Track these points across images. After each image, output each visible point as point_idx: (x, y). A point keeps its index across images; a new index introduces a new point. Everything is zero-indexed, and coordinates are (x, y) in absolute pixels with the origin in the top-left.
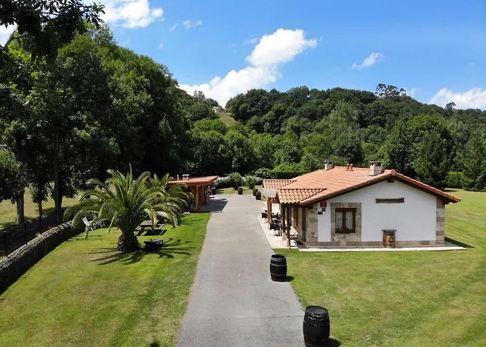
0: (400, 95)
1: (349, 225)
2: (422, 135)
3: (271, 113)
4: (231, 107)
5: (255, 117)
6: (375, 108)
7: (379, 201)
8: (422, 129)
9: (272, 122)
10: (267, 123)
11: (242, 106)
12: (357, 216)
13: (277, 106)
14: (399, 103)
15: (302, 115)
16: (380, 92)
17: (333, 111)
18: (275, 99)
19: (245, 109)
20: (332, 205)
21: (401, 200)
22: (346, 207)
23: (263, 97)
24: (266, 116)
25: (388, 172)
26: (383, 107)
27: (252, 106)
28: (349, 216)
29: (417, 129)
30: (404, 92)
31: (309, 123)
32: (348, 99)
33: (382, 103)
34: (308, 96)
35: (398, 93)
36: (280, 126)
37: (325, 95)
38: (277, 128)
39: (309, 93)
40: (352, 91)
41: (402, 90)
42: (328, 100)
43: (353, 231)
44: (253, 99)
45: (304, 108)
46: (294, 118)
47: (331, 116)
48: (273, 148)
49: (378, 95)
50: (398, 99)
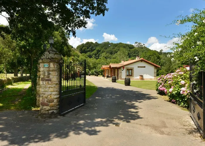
0: (143, 46)
1: (130, 74)
2: (151, 58)
3: (95, 51)
4: (79, 49)
5: (89, 53)
6: (134, 51)
7: (138, 67)
8: (151, 56)
9: (96, 55)
10: (94, 55)
11: (84, 48)
12: (133, 71)
13: (98, 48)
14: (142, 49)
15: (107, 52)
16: (136, 45)
17: (119, 51)
18: (97, 46)
19: (85, 49)
20: (126, 68)
21: (145, 67)
22: (130, 68)
23: (92, 45)
24: (93, 52)
25: (141, 59)
26: (137, 51)
27: (88, 48)
28: (130, 71)
29: (149, 56)
30: (144, 45)
31: (110, 55)
32: (124, 47)
33: (137, 49)
34: (109, 46)
35: (142, 46)
36: (99, 56)
37: (116, 45)
38: (98, 57)
39: (110, 44)
40: (126, 44)
41: (144, 44)
42: (117, 47)
43: (132, 76)
44: (88, 45)
45: (108, 49)
46: (104, 53)
47: (118, 53)
48: (97, 64)
49: (135, 46)
50: (142, 48)
